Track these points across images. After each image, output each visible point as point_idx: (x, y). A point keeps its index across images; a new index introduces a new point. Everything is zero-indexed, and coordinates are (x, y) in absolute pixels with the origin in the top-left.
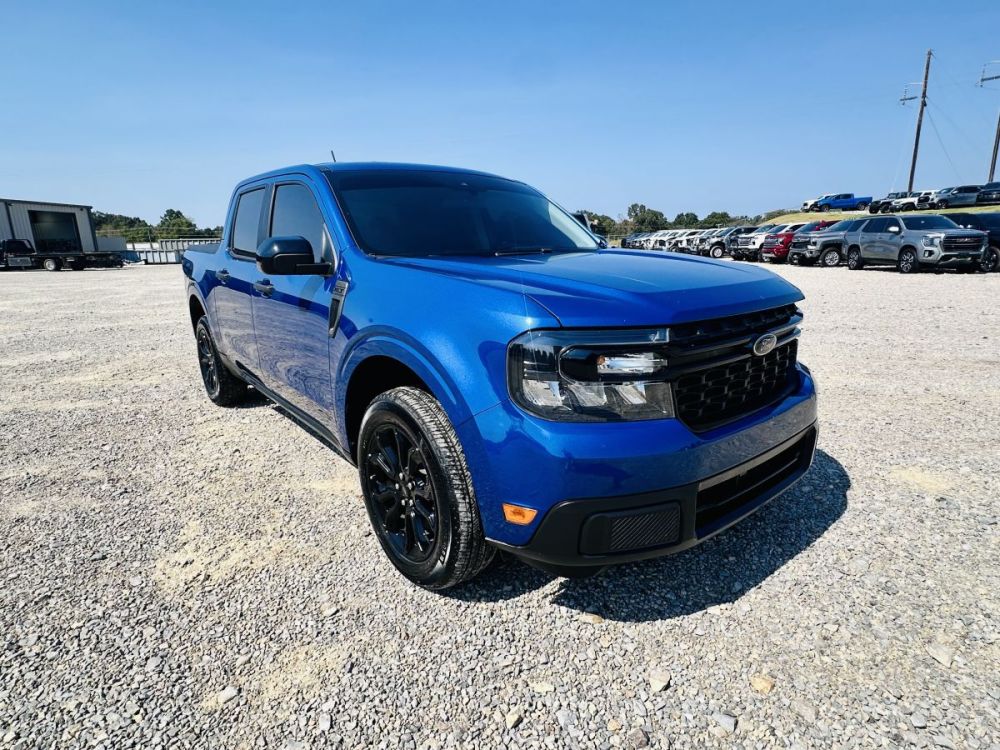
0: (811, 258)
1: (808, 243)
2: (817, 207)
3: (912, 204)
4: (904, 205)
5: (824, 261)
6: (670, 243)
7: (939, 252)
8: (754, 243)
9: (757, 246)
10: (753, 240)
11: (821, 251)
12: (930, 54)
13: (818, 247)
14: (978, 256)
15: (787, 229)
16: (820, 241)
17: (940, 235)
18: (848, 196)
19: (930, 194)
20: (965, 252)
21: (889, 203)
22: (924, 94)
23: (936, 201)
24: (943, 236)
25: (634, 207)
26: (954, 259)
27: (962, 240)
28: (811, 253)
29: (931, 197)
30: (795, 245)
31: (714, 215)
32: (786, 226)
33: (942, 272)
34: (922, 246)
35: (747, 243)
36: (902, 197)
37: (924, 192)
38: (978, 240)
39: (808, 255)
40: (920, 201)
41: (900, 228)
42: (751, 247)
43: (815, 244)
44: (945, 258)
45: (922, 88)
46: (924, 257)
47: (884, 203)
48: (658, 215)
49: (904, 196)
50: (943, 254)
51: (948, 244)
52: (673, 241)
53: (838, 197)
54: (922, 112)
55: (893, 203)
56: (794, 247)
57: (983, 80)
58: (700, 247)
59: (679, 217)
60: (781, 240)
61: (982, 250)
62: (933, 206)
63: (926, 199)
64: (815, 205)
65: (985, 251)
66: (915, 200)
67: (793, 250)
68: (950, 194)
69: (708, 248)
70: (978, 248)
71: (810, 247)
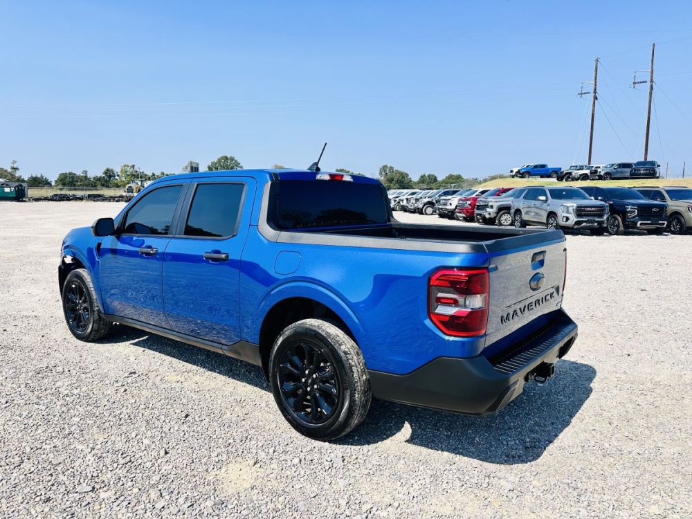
0: (490, 218)
1: (487, 206)
2: (521, 174)
3: (586, 174)
4: (581, 175)
5: (500, 221)
6: (395, 201)
7: (573, 219)
8: (451, 204)
9: (453, 207)
10: (450, 202)
11: (498, 213)
12: (597, 60)
13: (495, 210)
14: (603, 222)
15: (477, 193)
16: (496, 205)
17: (572, 204)
18: (543, 166)
19: (599, 167)
20: (591, 218)
21: (570, 173)
22: (595, 90)
23: (602, 173)
24: (575, 205)
25: (385, 167)
26: (584, 224)
27: (589, 209)
28: (490, 214)
29: (599, 170)
30: (479, 208)
31: (451, 177)
32: (476, 191)
33: (577, 234)
34: (561, 213)
35: (445, 204)
36: (580, 169)
37: (595, 166)
38: (601, 208)
39: (487, 216)
40: (591, 173)
41: (547, 197)
42: (448, 207)
43: (492, 207)
44: (578, 223)
45: (594, 86)
46: (562, 222)
47: (566, 173)
48: (404, 175)
49: (581, 168)
50: (576, 220)
51: (580, 211)
52: (397, 199)
53: (536, 167)
54: (594, 103)
55: (573, 174)
56: (478, 209)
57: (635, 83)
58: (416, 205)
59: (422, 177)
60: (469, 202)
61: (605, 217)
62: (601, 178)
63: (596, 172)
64: (518, 172)
65: (608, 218)
66: (588, 172)
67: (476, 212)
68: (612, 168)
69: (421, 206)
70: (601, 216)
71: (488, 210)
